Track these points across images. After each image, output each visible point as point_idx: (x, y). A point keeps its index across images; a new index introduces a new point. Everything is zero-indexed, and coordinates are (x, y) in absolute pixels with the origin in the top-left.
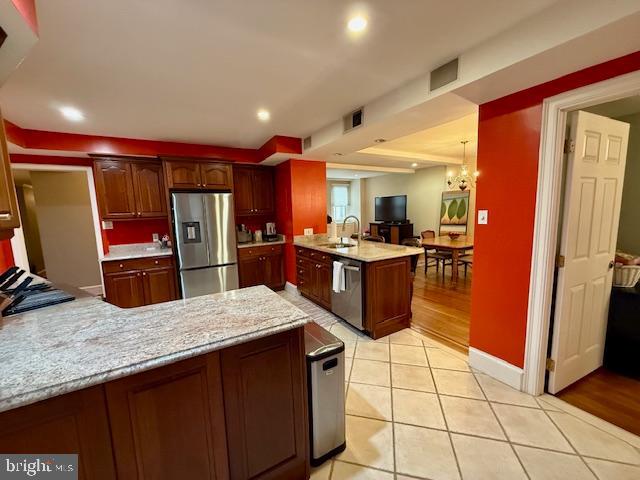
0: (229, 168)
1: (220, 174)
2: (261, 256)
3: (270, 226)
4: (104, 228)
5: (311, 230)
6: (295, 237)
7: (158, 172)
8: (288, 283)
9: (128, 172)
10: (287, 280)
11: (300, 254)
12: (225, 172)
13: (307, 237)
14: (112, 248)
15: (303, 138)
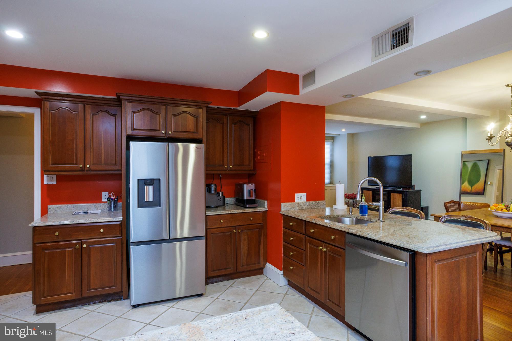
0: (202, 113)
1: (191, 119)
2: (236, 227)
3: (248, 188)
4: (45, 183)
5: (304, 195)
6: (283, 205)
7: (115, 116)
8: (268, 265)
9: (81, 114)
10: (267, 260)
11: (291, 228)
12: (196, 117)
13: (298, 204)
14: (52, 208)
15: (301, 73)
